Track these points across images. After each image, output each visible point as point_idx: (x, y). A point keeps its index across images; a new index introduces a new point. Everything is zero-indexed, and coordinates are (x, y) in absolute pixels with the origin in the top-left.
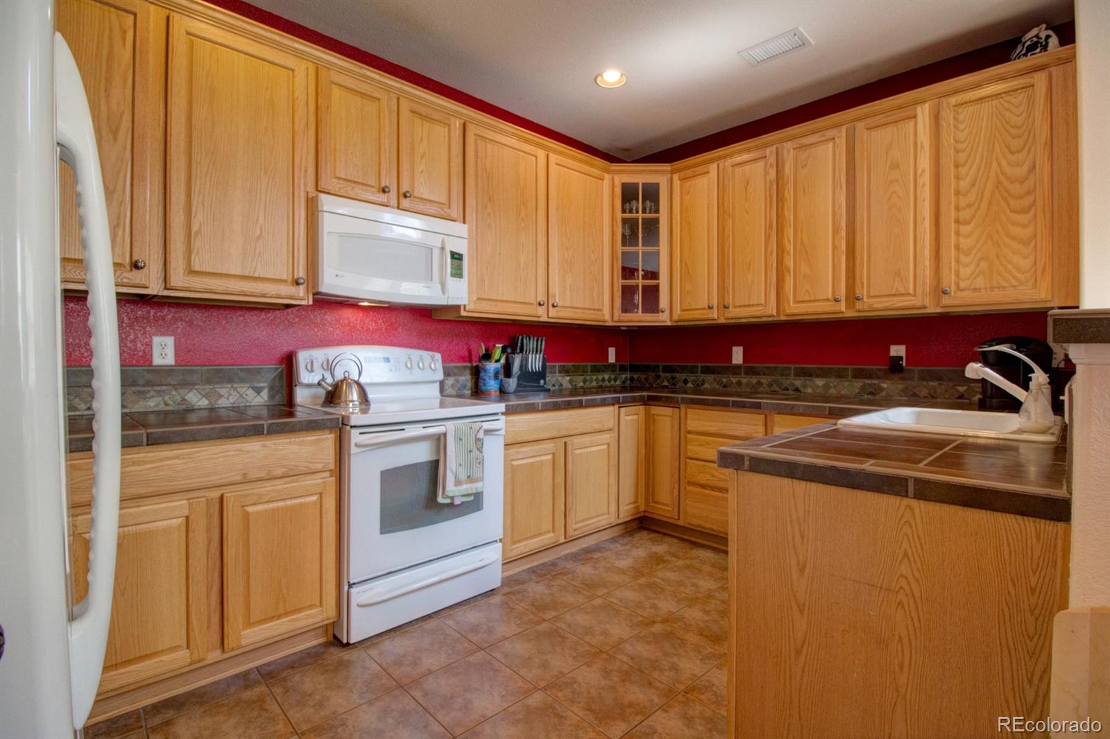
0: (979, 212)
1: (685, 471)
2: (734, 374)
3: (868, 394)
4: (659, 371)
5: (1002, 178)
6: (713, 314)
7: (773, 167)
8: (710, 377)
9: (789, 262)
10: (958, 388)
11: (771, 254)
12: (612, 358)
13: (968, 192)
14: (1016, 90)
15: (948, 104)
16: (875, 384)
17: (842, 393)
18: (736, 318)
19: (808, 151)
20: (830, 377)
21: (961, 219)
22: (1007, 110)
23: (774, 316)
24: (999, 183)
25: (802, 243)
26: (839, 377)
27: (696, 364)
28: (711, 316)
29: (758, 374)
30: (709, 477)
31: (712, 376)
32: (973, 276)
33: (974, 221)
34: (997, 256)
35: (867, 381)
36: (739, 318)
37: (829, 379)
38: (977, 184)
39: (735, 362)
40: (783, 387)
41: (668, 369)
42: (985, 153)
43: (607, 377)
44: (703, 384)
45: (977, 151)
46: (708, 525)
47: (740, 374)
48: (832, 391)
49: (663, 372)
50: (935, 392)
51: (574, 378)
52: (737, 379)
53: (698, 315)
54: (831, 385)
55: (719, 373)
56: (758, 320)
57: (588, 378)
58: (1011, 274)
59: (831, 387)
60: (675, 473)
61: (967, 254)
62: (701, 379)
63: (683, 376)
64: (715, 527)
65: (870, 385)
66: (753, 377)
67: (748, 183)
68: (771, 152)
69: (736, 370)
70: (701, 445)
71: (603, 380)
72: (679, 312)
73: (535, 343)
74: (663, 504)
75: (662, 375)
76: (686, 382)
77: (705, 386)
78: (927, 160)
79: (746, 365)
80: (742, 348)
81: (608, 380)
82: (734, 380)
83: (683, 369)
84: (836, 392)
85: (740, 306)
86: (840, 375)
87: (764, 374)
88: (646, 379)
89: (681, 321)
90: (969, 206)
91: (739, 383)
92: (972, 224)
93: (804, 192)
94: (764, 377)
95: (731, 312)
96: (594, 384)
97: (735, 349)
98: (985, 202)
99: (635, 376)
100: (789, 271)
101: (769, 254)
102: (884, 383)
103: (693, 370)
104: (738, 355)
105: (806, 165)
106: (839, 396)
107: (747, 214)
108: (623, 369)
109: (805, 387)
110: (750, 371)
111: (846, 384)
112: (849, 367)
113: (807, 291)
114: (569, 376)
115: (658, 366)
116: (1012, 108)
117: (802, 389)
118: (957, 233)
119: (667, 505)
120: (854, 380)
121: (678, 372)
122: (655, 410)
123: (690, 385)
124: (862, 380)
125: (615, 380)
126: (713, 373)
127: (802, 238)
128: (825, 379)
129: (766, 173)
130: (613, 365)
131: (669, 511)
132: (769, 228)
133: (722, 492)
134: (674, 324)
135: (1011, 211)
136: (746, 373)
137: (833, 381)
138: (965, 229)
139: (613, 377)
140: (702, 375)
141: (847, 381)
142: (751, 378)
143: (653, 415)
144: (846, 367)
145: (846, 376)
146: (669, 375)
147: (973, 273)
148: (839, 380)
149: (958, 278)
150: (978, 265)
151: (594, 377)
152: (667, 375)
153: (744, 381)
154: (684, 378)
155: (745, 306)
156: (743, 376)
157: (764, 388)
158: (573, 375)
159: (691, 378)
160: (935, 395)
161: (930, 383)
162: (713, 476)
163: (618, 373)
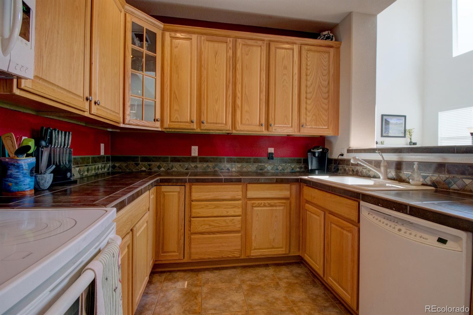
0: (313, 96)
1: (190, 227)
2: (193, 162)
3: (260, 170)
4: (138, 161)
5: (320, 85)
6: (194, 126)
7: (231, 49)
8: (177, 164)
9: (239, 102)
10: (292, 166)
11: (229, 97)
12: (102, 153)
13: (310, 87)
14: (325, 52)
15: (305, 48)
16: (263, 165)
17: (249, 170)
18: (207, 130)
19: (249, 47)
20: (243, 162)
21: (308, 97)
22: (322, 58)
23: (230, 130)
24: (319, 86)
25: (245, 94)
26: (247, 162)
27: (168, 156)
28: (192, 127)
29: (207, 161)
30: (207, 227)
31: (179, 163)
32: (311, 121)
33: (312, 99)
34: (318, 115)
35: (260, 164)
36: (209, 130)
37: (243, 164)
38: (313, 85)
39: (193, 155)
40: (221, 168)
41: (145, 159)
42: (316, 73)
43: (100, 166)
44: (172, 168)
45: (313, 71)
46: (206, 257)
47: (196, 162)
48: (245, 170)
49: (141, 161)
50: (284, 168)
51: (82, 168)
52: (194, 165)
53: (183, 125)
54: (244, 166)
55: (183, 161)
56: (221, 132)
57: (90, 167)
58: (322, 122)
59: (244, 168)
60: (181, 229)
61: (309, 112)
62: (170, 165)
63: (158, 164)
64: (211, 257)
65: (260, 166)
66: (204, 163)
67: (216, 53)
68: (230, 41)
69: (194, 159)
70: (202, 208)
71: (98, 169)
72: (168, 123)
73: (63, 137)
74: (172, 252)
75: (141, 163)
76: (159, 167)
77: (174, 169)
78: (297, 69)
79: (199, 157)
80: (197, 147)
81: (101, 168)
82: (193, 166)
83: (157, 159)
84: (246, 170)
85: (211, 123)
86: (248, 162)
87: (211, 162)
88: (127, 166)
89: (170, 129)
90: (310, 93)
91: (196, 167)
92: (311, 100)
93: (247, 68)
94: (211, 163)
95: (205, 126)
96: (93, 172)
97: (193, 147)
98: (315, 92)
99: (117, 165)
100: (239, 107)
101: (228, 96)
102: (266, 165)
103: (165, 160)
104: (195, 151)
105: (248, 54)
106: (247, 171)
107: (216, 71)
108: (108, 160)
109: (232, 168)
110: (202, 160)
111: (250, 166)
112: (252, 157)
113: (247, 119)
114: (79, 167)
115: (138, 157)
116: (324, 58)
117: (230, 169)
118: (306, 103)
119: (175, 252)
120: (254, 164)
121: (153, 161)
122: (165, 188)
123: (162, 169)
124: (257, 164)
125: (104, 167)
126: (179, 161)
127: (245, 91)
128: (241, 164)
129: (227, 52)
130: (103, 157)
131: (176, 256)
132: (228, 82)
133: (215, 234)
134: (163, 130)
135: (323, 98)
136: (200, 161)
137: (245, 165)
138: (309, 102)
139: (103, 165)
140: (172, 163)
141: (251, 164)
142: (203, 164)
143: (163, 192)
144: (250, 157)
145: (250, 162)
146: (146, 163)
147: (311, 120)
148: (247, 164)
149: (306, 121)
150: (312, 117)
151: (93, 167)
152: (144, 163)
153: (199, 165)
154: (158, 165)
155: (214, 123)
156: (198, 163)
157: (211, 169)
158: (81, 166)
159: (164, 164)
160: (284, 169)
161: (283, 164)
162: (210, 225)
163: (106, 162)
